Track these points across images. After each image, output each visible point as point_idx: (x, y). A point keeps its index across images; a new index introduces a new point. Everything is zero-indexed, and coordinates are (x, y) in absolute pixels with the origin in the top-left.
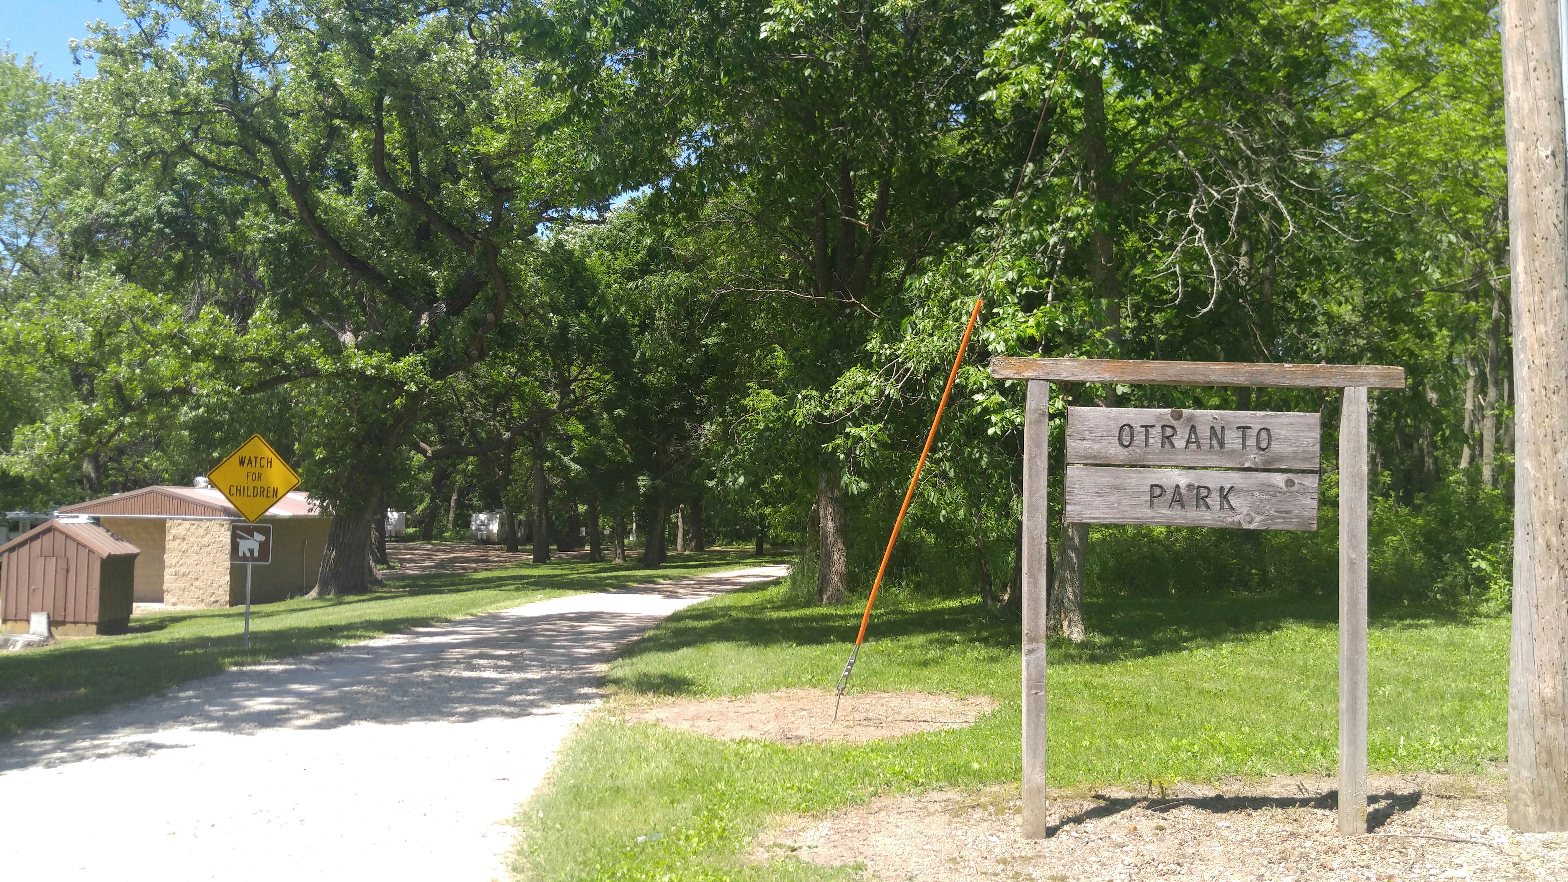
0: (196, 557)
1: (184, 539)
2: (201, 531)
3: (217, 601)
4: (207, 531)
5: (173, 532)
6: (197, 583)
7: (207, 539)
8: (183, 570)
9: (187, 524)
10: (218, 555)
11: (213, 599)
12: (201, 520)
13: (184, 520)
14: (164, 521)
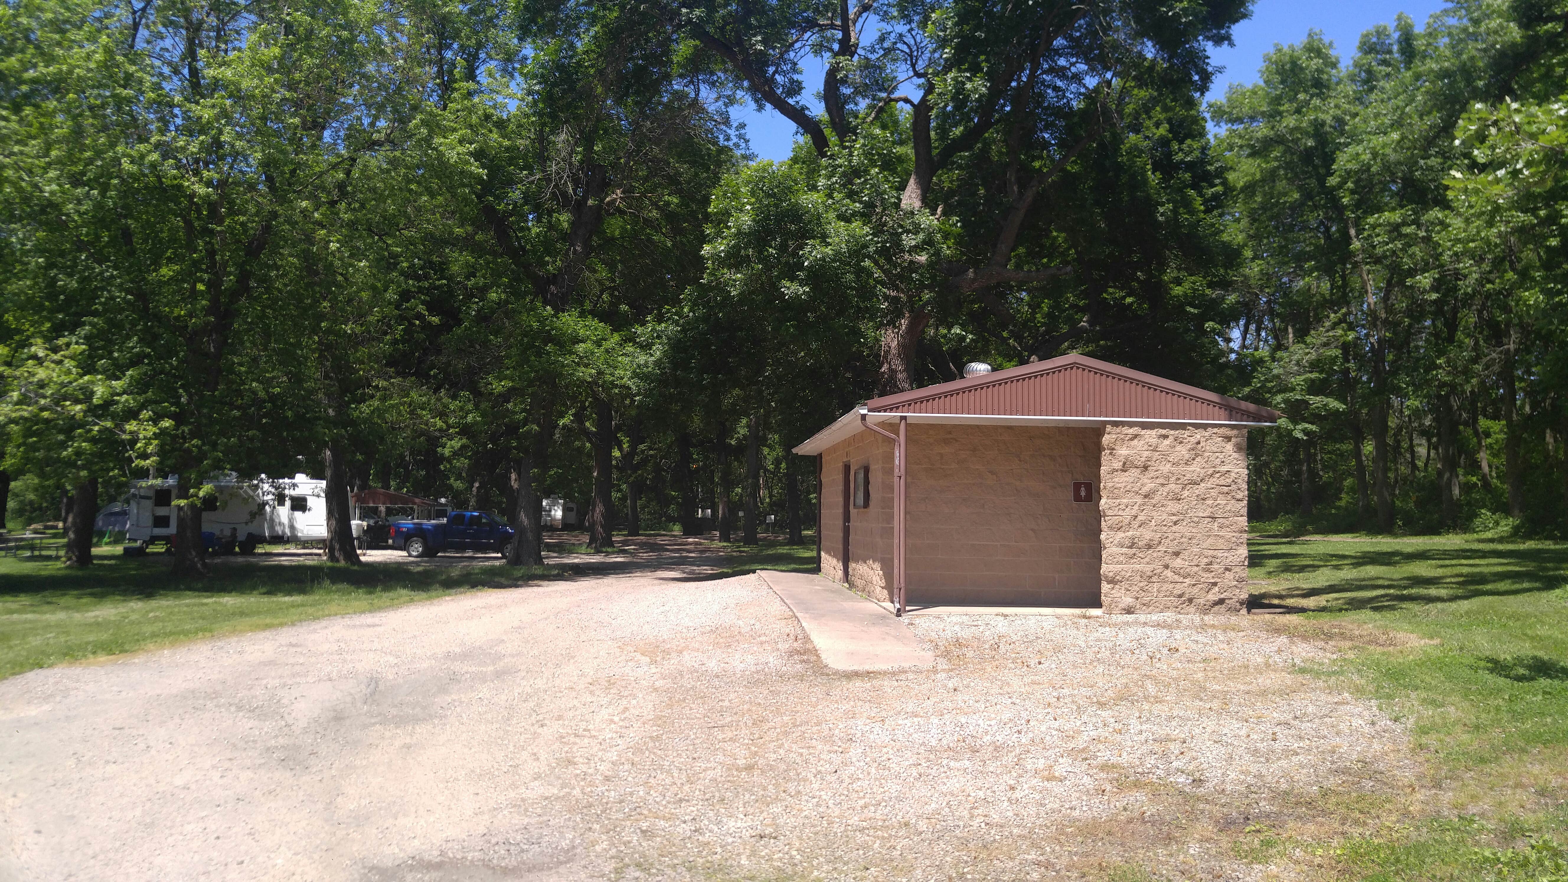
0: (1173, 507)
1: (1146, 468)
2: (1182, 451)
3: (1221, 602)
4: (1196, 452)
5: (1123, 452)
6: (1178, 563)
7: (1196, 469)
8: (1147, 534)
9: (1151, 436)
10: (1221, 501)
11: (1213, 596)
12: (1183, 426)
13: (1144, 426)
14: (1098, 431)
